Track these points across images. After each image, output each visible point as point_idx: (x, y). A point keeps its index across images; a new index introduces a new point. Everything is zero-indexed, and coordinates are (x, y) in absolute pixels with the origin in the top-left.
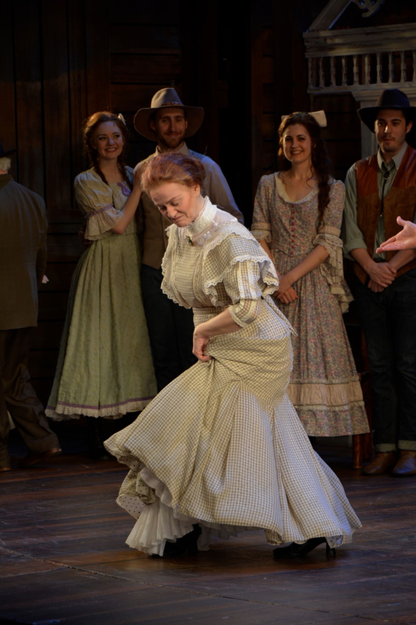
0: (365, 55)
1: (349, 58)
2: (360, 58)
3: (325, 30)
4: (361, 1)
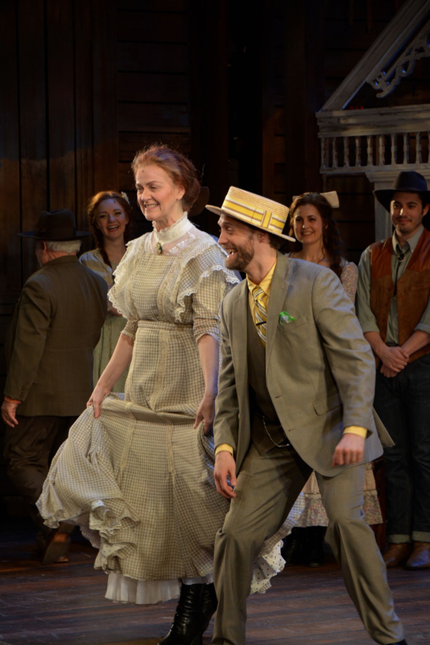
0: (379, 136)
1: (363, 139)
2: (374, 138)
3: (339, 110)
4: (375, 81)
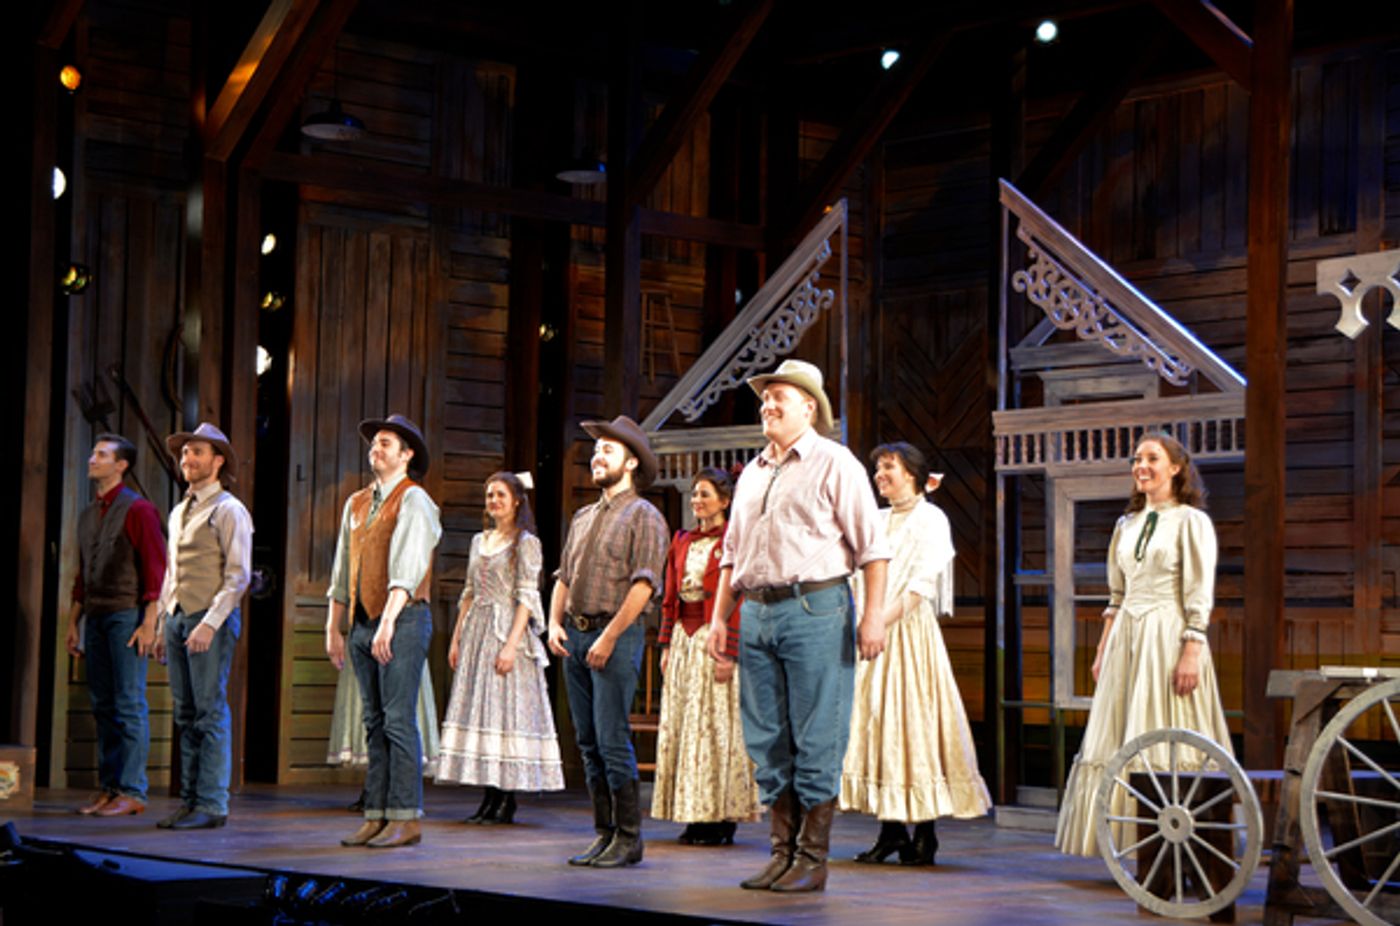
0: (687, 453)
1: (673, 456)
2: (684, 455)
3: (651, 430)
4: (685, 408)
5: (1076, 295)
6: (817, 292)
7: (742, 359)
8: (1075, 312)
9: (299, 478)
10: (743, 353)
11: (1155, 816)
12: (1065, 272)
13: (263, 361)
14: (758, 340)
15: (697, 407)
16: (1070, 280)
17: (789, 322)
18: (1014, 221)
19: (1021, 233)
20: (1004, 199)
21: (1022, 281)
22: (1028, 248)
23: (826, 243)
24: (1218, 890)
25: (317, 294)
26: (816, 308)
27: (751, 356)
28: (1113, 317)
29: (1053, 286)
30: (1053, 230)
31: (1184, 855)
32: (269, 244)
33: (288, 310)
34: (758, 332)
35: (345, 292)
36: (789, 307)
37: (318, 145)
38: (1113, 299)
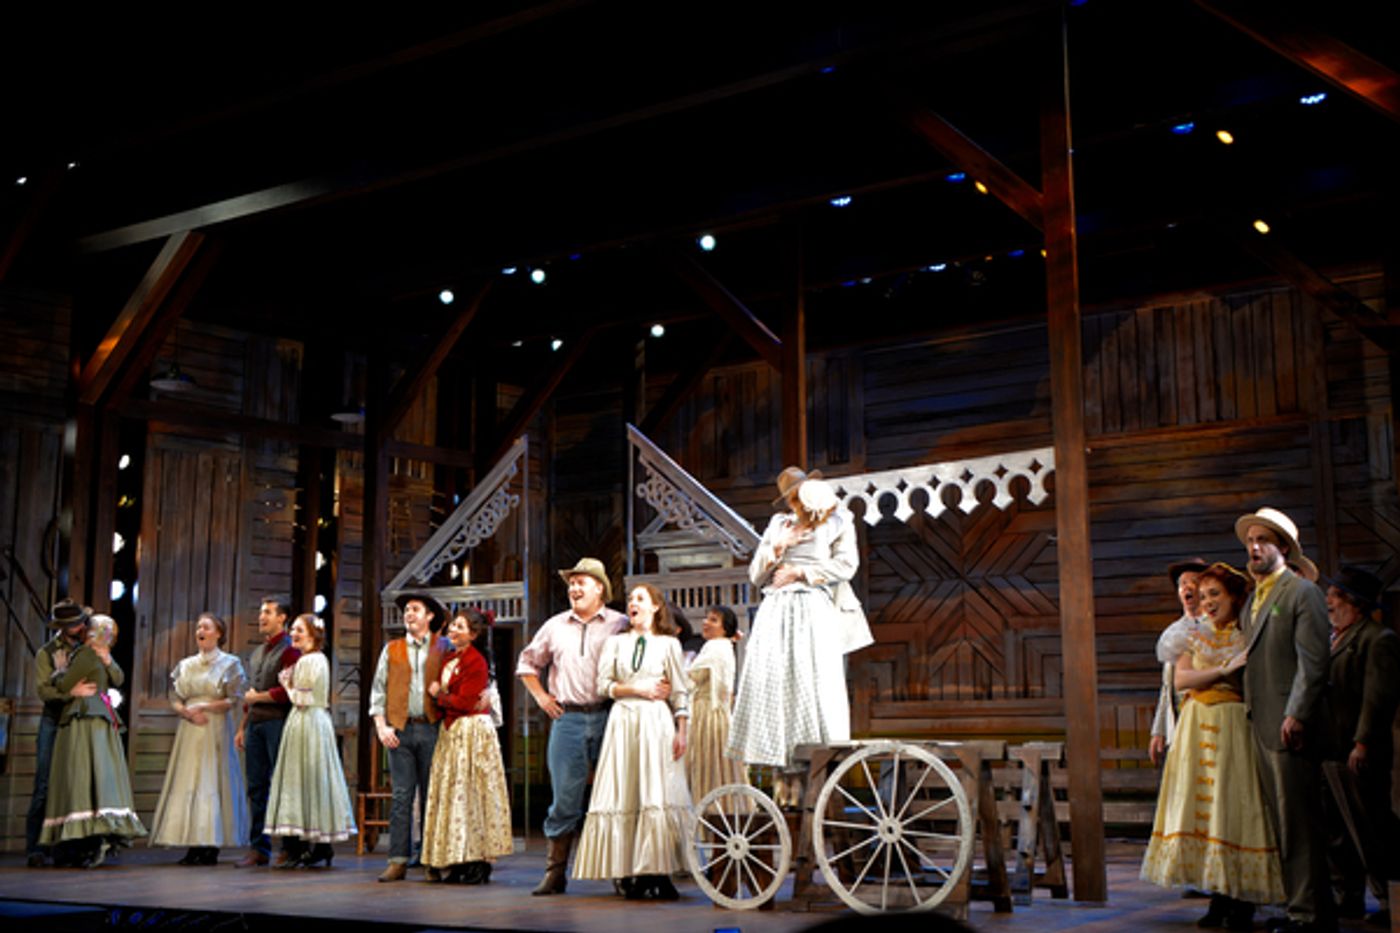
4: (418, 574)
5: (677, 500)
6: (508, 496)
7: (459, 541)
8: (676, 511)
9: (143, 625)
10: (458, 537)
11: (724, 842)
12: (669, 485)
13: (118, 543)
14: (468, 529)
15: (427, 574)
16: (673, 490)
17: (489, 517)
18: (637, 451)
19: (641, 459)
20: (630, 437)
21: (642, 490)
22: (645, 469)
23: (513, 463)
24: (763, 889)
25: (158, 495)
26: (507, 507)
27: (463, 539)
28: (701, 515)
29: (662, 494)
30: (662, 458)
31: (743, 868)
32: (125, 462)
33: (138, 507)
34: (468, 523)
35: (179, 495)
36: (489, 506)
37: (163, 394)
38: (701, 503)
